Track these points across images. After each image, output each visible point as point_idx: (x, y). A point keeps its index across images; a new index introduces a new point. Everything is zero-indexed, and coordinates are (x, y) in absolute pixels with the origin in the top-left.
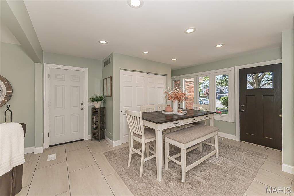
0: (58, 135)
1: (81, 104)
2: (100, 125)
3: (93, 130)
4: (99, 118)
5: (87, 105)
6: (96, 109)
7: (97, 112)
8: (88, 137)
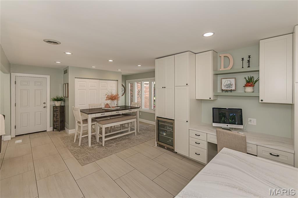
0: (23, 128)
1: (44, 103)
2: (59, 119)
3: (54, 123)
4: (59, 114)
5: (49, 104)
6: (56, 107)
7: (57, 110)
8: (49, 129)
